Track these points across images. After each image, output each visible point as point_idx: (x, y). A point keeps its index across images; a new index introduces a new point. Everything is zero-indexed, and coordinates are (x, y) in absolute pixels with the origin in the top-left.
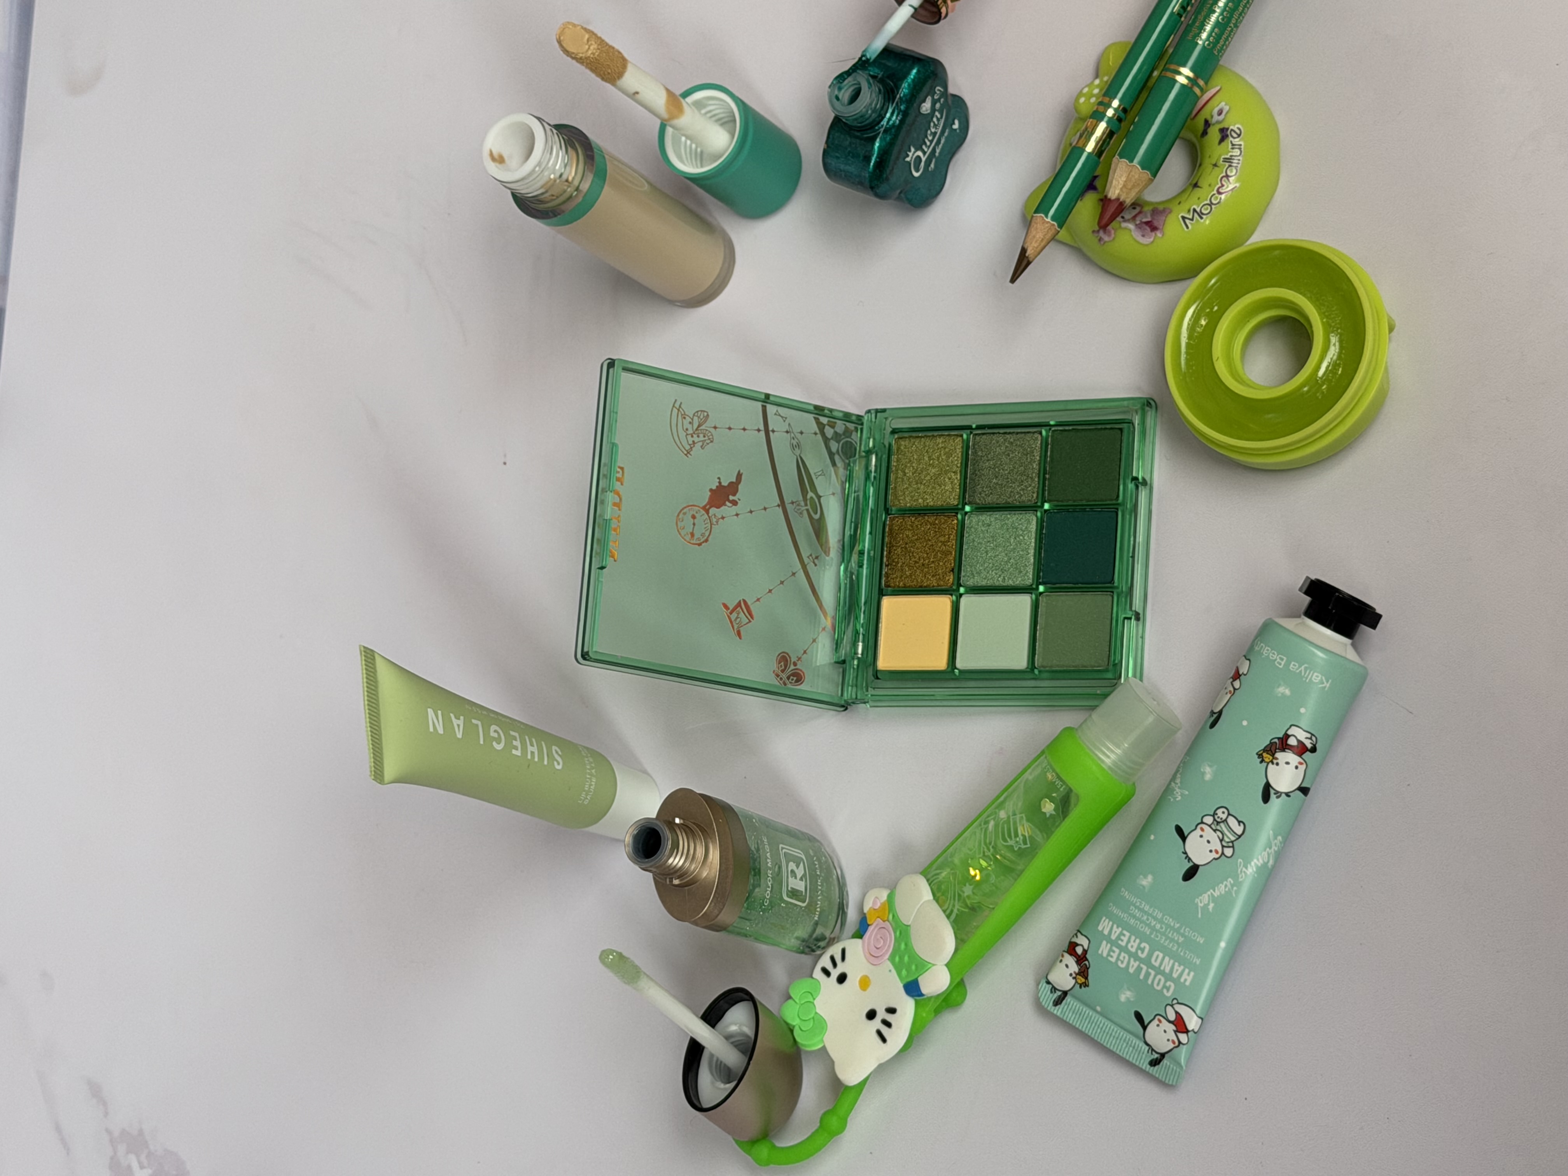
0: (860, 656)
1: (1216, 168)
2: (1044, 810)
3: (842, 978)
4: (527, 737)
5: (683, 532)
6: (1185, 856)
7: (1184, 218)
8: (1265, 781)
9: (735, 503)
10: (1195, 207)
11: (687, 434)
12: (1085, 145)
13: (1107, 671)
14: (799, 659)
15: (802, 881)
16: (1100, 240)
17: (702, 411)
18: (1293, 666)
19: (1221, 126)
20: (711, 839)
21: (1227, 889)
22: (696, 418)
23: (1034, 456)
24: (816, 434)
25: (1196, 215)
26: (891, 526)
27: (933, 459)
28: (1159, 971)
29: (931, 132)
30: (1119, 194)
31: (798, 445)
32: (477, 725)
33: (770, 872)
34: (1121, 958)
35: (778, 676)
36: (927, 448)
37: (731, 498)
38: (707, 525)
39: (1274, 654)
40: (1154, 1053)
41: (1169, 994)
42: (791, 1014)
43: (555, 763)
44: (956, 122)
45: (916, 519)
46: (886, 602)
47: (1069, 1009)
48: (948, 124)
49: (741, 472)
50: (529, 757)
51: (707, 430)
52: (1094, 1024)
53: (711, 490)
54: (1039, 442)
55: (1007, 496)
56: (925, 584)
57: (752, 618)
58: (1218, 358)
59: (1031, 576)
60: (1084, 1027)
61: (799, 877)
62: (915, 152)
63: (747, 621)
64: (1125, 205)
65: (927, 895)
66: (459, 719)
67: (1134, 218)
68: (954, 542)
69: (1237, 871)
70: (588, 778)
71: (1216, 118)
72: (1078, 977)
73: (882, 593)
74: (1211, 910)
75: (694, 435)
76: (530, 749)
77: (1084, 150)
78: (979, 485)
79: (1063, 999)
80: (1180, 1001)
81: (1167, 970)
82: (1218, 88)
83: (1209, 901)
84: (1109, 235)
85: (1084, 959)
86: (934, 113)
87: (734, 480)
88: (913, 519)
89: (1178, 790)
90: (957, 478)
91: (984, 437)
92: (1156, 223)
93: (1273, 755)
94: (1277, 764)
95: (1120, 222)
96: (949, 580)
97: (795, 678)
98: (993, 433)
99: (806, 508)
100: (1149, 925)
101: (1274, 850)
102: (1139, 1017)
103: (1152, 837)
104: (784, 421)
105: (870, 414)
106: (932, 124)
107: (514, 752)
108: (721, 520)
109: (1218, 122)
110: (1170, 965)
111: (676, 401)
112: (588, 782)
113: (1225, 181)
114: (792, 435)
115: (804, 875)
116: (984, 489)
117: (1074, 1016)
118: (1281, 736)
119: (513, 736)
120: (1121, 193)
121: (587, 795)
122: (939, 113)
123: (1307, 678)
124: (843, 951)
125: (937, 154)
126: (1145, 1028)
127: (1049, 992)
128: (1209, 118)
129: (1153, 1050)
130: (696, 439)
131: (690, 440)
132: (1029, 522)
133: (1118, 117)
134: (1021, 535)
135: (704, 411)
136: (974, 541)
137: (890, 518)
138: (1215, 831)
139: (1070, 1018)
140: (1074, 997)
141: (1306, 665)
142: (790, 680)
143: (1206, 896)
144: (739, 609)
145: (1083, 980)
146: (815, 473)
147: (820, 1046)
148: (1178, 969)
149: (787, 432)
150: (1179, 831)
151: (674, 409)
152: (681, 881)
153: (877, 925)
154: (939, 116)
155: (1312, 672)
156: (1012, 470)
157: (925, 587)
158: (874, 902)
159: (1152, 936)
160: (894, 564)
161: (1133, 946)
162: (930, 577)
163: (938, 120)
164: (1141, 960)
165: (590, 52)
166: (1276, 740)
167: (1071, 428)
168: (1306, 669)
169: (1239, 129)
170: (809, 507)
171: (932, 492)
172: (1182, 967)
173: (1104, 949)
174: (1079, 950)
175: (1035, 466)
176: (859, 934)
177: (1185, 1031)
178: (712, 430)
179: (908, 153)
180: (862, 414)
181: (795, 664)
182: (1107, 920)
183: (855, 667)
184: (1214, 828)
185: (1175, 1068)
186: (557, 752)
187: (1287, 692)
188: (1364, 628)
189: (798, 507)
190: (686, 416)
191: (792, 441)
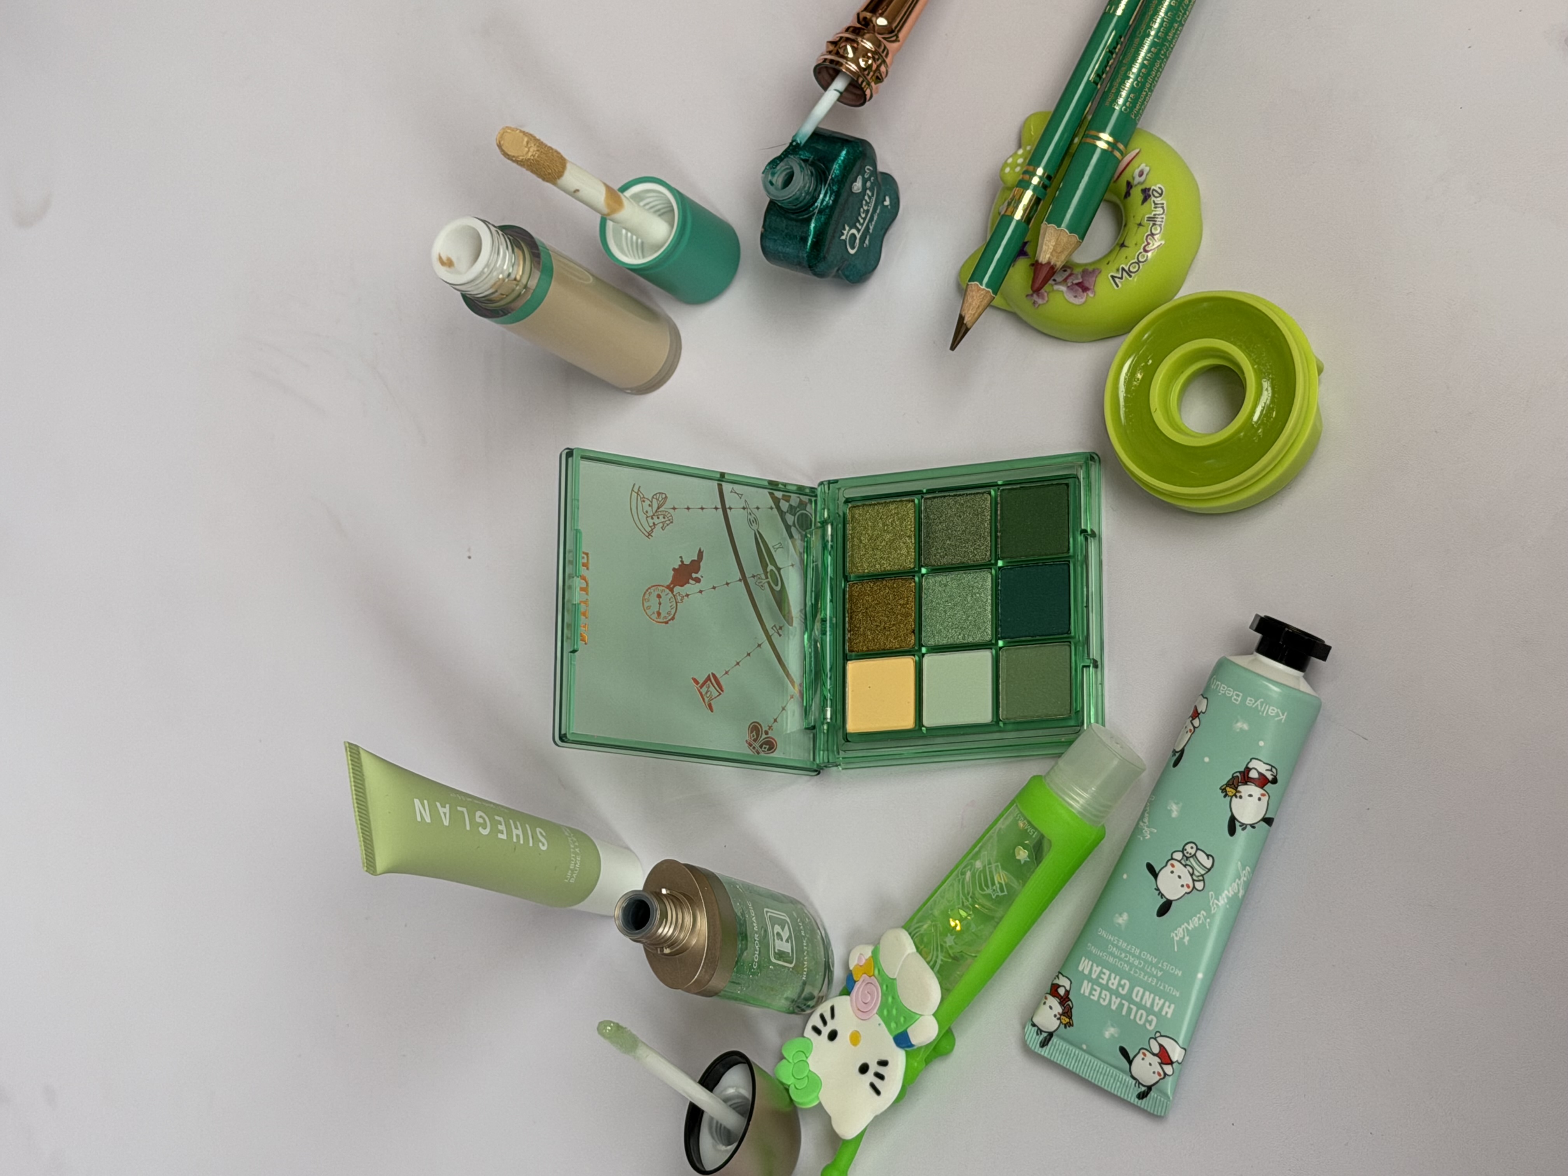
0: (829, 720)
1: (1141, 228)
2: (1018, 858)
3: (833, 1036)
4: (511, 822)
5: (649, 612)
6: (1158, 892)
7: (1113, 277)
8: (1230, 814)
9: (698, 580)
10: (1123, 266)
11: (647, 517)
12: (1013, 213)
13: (1069, 718)
14: (770, 727)
15: (788, 942)
16: (1034, 303)
17: (660, 493)
18: (1249, 701)
19: (1143, 187)
20: (698, 907)
21: (1201, 922)
22: (654, 501)
23: (984, 515)
25: (1125, 274)
26: (851, 591)
27: (887, 525)
28: (1140, 1006)
29: (864, 210)
30: (1049, 258)
31: (756, 520)
32: (463, 812)
33: (757, 936)
34: (1103, 996)
35: (750, 745)
36: (880, 515)
37: (694, 575)
38: (672, 604)
39: (1229, 690)
40: (1141, 1086)
41: (1150, 1028)
42: (785, 1073)
43: (540, 845)
44: (887, 198)
45: (874, 584)
46: (851, 666)
47: (1056, 1050)
48: (880, 201)
49: (702, 550)
50: (515, 840)
51: (666, 512)
52: (1081, 1063)
53: (674, 569)
54: (989, 502)
55: (961, 557)
56: (888, 647)
57: (722, 691)
58: (1156, 409)
59: (990, 632)
60: (1071, 1065)
61: (784, 940)
62: (849, 230)
63: (718, 694)
64: (1056, 268)
65: (909, 947)
66: (445, 807)
67: (1065, 280)
68: (913, 604)
69: (1209, 903)
70: (573, 857)
71: (1138, 179)
72: (1062, 1017)
73: (846, 659)
74: (1186, 943)
75: (654, 517)
76: (515, 832)
77: (1012, 218)
78: (933, 547)
79: (1050, 1040)
80: (1162, 1034)
81: (1148, 1005)
82: (1137, 151)
83: (1184, 936)
84: (1043, 298)
85: (1067, 1000)
86: (866, 191)
87: (696, 558)
88: (872, 584)
89: (1146, 828)
90: (911, 542)
91: (936, 500)
92: (1087, 284)
93: (1236, 788)
94: (1241, 797)
95: (1052, 285)
96: (910, 641)
97: (767, 747)
98: (944, 497)
99: (767, 580)
100: (1127, 962)
101: (1244, 881)
102: (1123, 1052)
103: (1125, 876)
104: (741, 498)
105: (823, 486)
106: (864, 202)
107: (500, 836)
108: (686, 598)
109: (1140, 183)
110: (1151, 1000)
111: (634, 485)
112: (573, 861)
113: (1150, 239)
114: (749, 511)
115: (790, 937)
116: (939, 551)
117: (1061, 1055)
118: (1242, 769)
119: (497, 820)
120: (1051, 257)
121: (573, 873)
122: (870, 191)
123: (1263, 712)
124: (832, 1009)
125: (871, 231)
126: (1130, 1062)
127: (1035, 1034)
128: (1131, 180)
129: (1140, 1083)
130: (656, 520)
131: (651, 522)
132: (984, 580)
133: (1043, 184)
134: (978, 593)
135: (663, 493)
136: (932, 601)
137: (849, 585)
138: (1185, 866)
139: (1058, 1058)
140: (1058, 1036)
141: (1262, 700)
142: (763, 749)
143: (1181, 930)
144: (709, 682)
145: (1067, 1020)
146: (773, 547)
147: (815, 1103)
148: (1159, 1002)
149: (744, 508)
150: (1151, 868)
151: (633, 493)
152: (671, 949)
153: (864, 981)
154: (870, 194)
155: (1267, 706)
156: (964, 531)
157: (888, 649)
158: (860, 959)
159: (1132, 972)
160: (856, 629)
161: (1114, 983)
162: (892, 640)
163: (870, 198)
164: (1123, 997)
165: (530, 154)
166: (1238, 774)
167: (1018, 486)
168: (1262, 703)
169: (1160, 188)
170: (770, 579)
171: (889, 557)
172: (1162, 1001)
173: (1086, 988)
174: (1062, 991)
175: (986, 525)
176: (847, 991)
177: (1170, 1062)
178: (671, 511)
179: (843, 231)
180: (816, 486)
181: (767, 733)
182: (1087, 961)
183: (825, 731)
184: (1184, 863)
185: (1162, 1099)
186: (541, 833)
187: (1246, 727)
188: (1314, 661)
189: (759, 581)
190: (645, 500)
191: (749, 517)
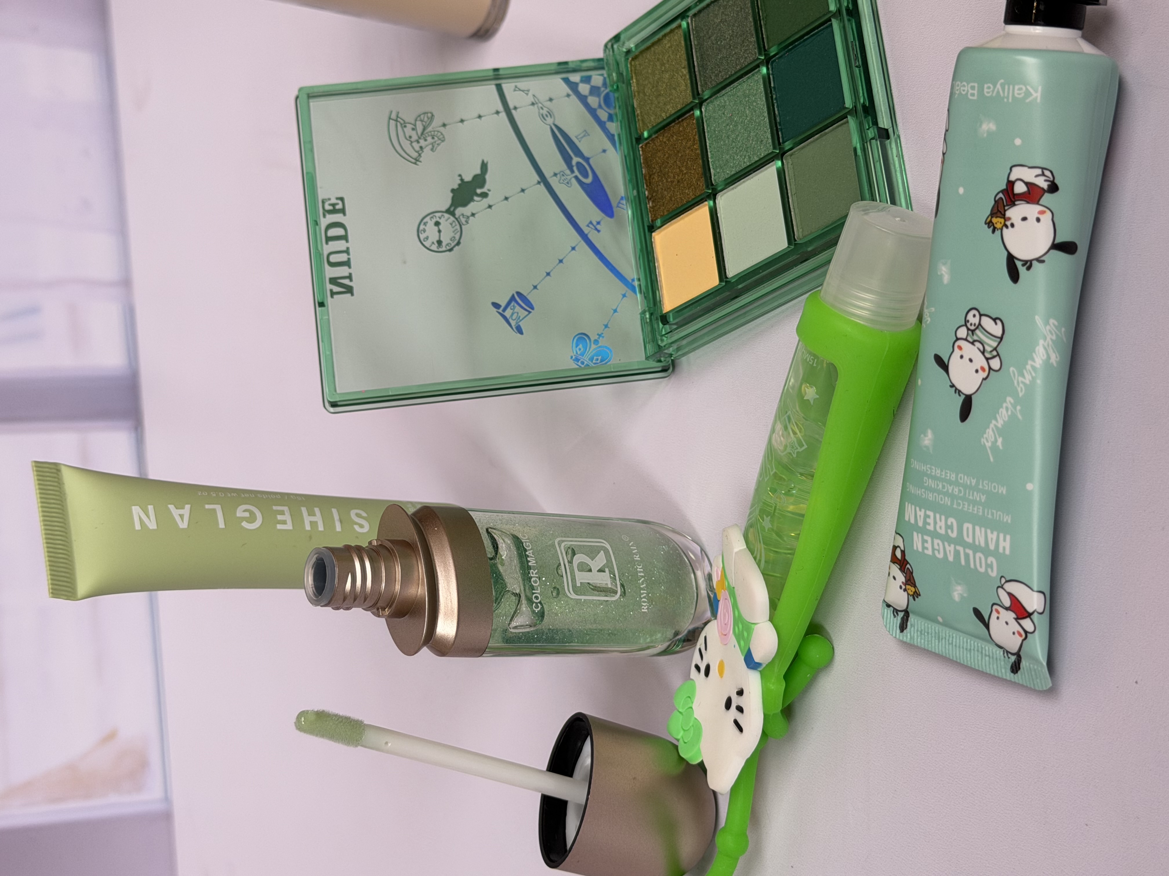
3: (707, 670)
4: (304, 509)
5: (427, 244)
6: (954, 389)
9: (484, 195)
11: (412, 142)
14: (601, 335)
17: (424, 113)
18: (988, 90)
21: (1009, 413)
22: (418, 123)
23: (747, 8)
24: (568, 96)
26: (645, 154)
27: (664, 64)
28: (976, 548)
31: (550, 114)
32: (214, 510)
34: (936, 547)
35: (578, 361)
37: (479, 191)
38: (455, 228)
39: (964, 86)
40: (1010, 655)
41: (994, 574)
42: (676, 727)
45: (663, 136)
46: (659, 238)
47: (916, 631)
49: (485, 162)
50: (308, 527)
51: (434, 131)
52: (944, 641)
53: (453, 191)
55: (733, 67)
57: (533, 308)
59: (771, 141)
60: (936, 646)
63: (527, 313)
66: (183, 508)
69: (1014, 383)
72: (908, 587)
73: (651, 231)
74: (1001, 447)
75: (420, 141)
76: (307, 520)
79: (907, 620)
80: (1007, 579)
81: (983, 544)
83: (996, 438)
85: (905, 562)
87: (479, 172)
88: (661, 138)
89: (926, 311)
91: (702, 14)
93: (1003, 216)
94: (1012, 225)
96: (702, 185)
98: (709, 5)
99: (574, 175)
100: (947, 494)
101: (1051, 339)
102: (977, 613)
104: (527, 94)
105: (607, 49)
108: (471, 218)
110: (983, 536)
111: (391, 112)
114: (540, 105)
117: (923, 636)
118: (1004, 187)
123: (1008, 98)
124: (706, 639)
126: (987, 626)
129: (1008, 652)
130: (422, 143)
131: (417, 146)
132: (756, 84)
134: (755, 101)
135: (427, 113)
136: (714, 131)
137: (642, 147)
138: (972, 343)
139: (918, 641)
141: (1002, 81)
142: (594, 361)
143: (990, 430)
144: (513, 303)
145: (913, 589)
146: (576, 137)
147: (697, 759)
148: (992, 536)
149: (533, 104)
151: (391, 121)
153: (722, 599)
155: (1011, 87)
156: (732, 35)
157: (685, 203)
158: (717, 573)
159: (955, 506)
160: (654, 194)
161: (941, 526)
162: (686, 192)
164: (954, 541)
166: (1001, 195)
168: (1003, 86)
170: (577, 173)
171: (671, 99)
172: (995, 533)
173: (918, 542)
175: (750, 19)
176: (714, 615)
177: (1027, 615)
178: (442, 129)
181: (596, 343)
182: (910, 505)
184: (971, 340)
185: (1036, 667)
186: (358, 515)
187: (992, 127)
189: (563, 178)
190: (407, 125)
191: (541, 111)
